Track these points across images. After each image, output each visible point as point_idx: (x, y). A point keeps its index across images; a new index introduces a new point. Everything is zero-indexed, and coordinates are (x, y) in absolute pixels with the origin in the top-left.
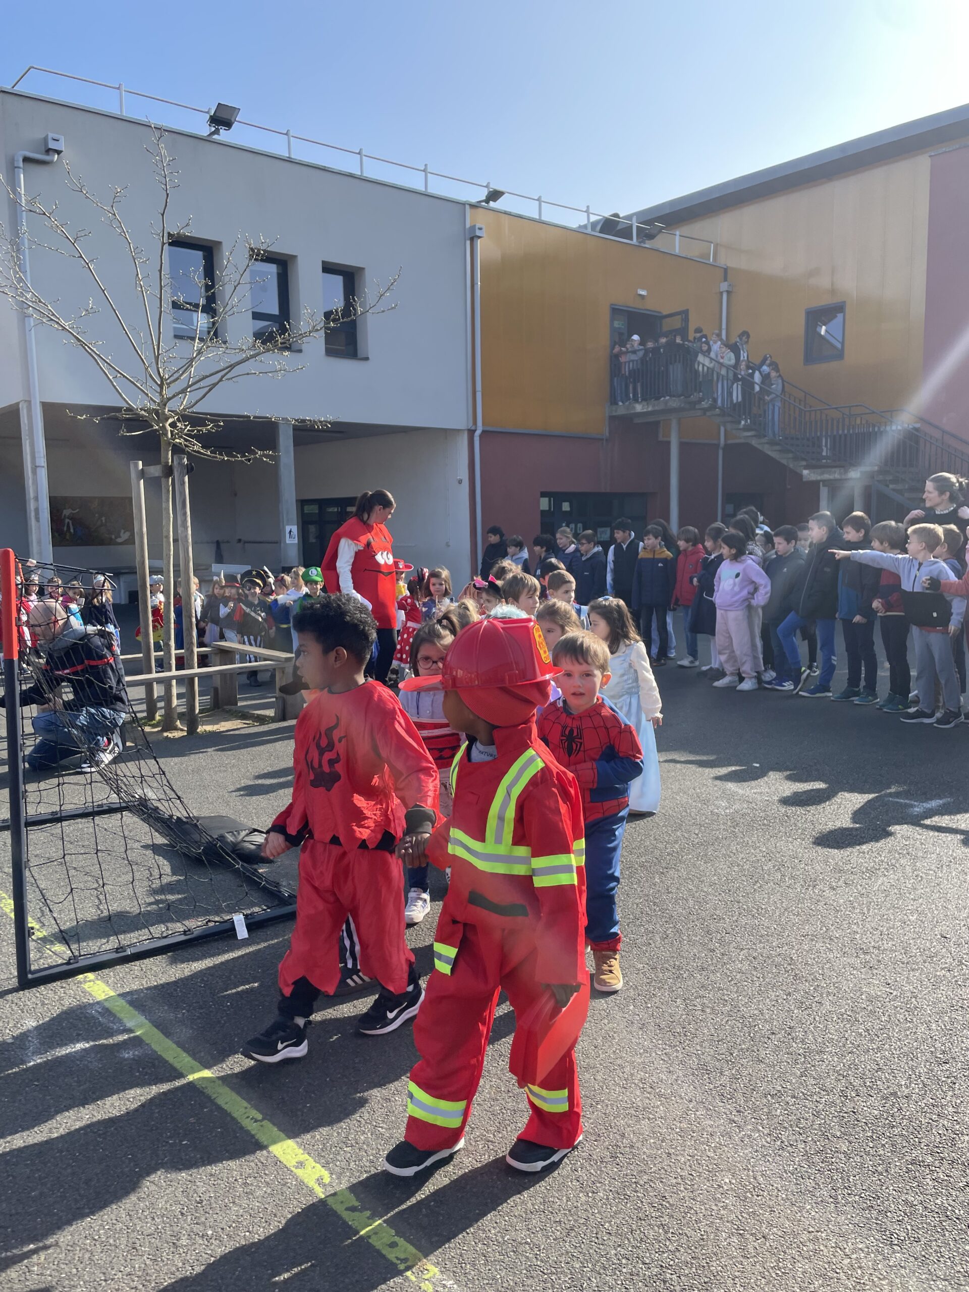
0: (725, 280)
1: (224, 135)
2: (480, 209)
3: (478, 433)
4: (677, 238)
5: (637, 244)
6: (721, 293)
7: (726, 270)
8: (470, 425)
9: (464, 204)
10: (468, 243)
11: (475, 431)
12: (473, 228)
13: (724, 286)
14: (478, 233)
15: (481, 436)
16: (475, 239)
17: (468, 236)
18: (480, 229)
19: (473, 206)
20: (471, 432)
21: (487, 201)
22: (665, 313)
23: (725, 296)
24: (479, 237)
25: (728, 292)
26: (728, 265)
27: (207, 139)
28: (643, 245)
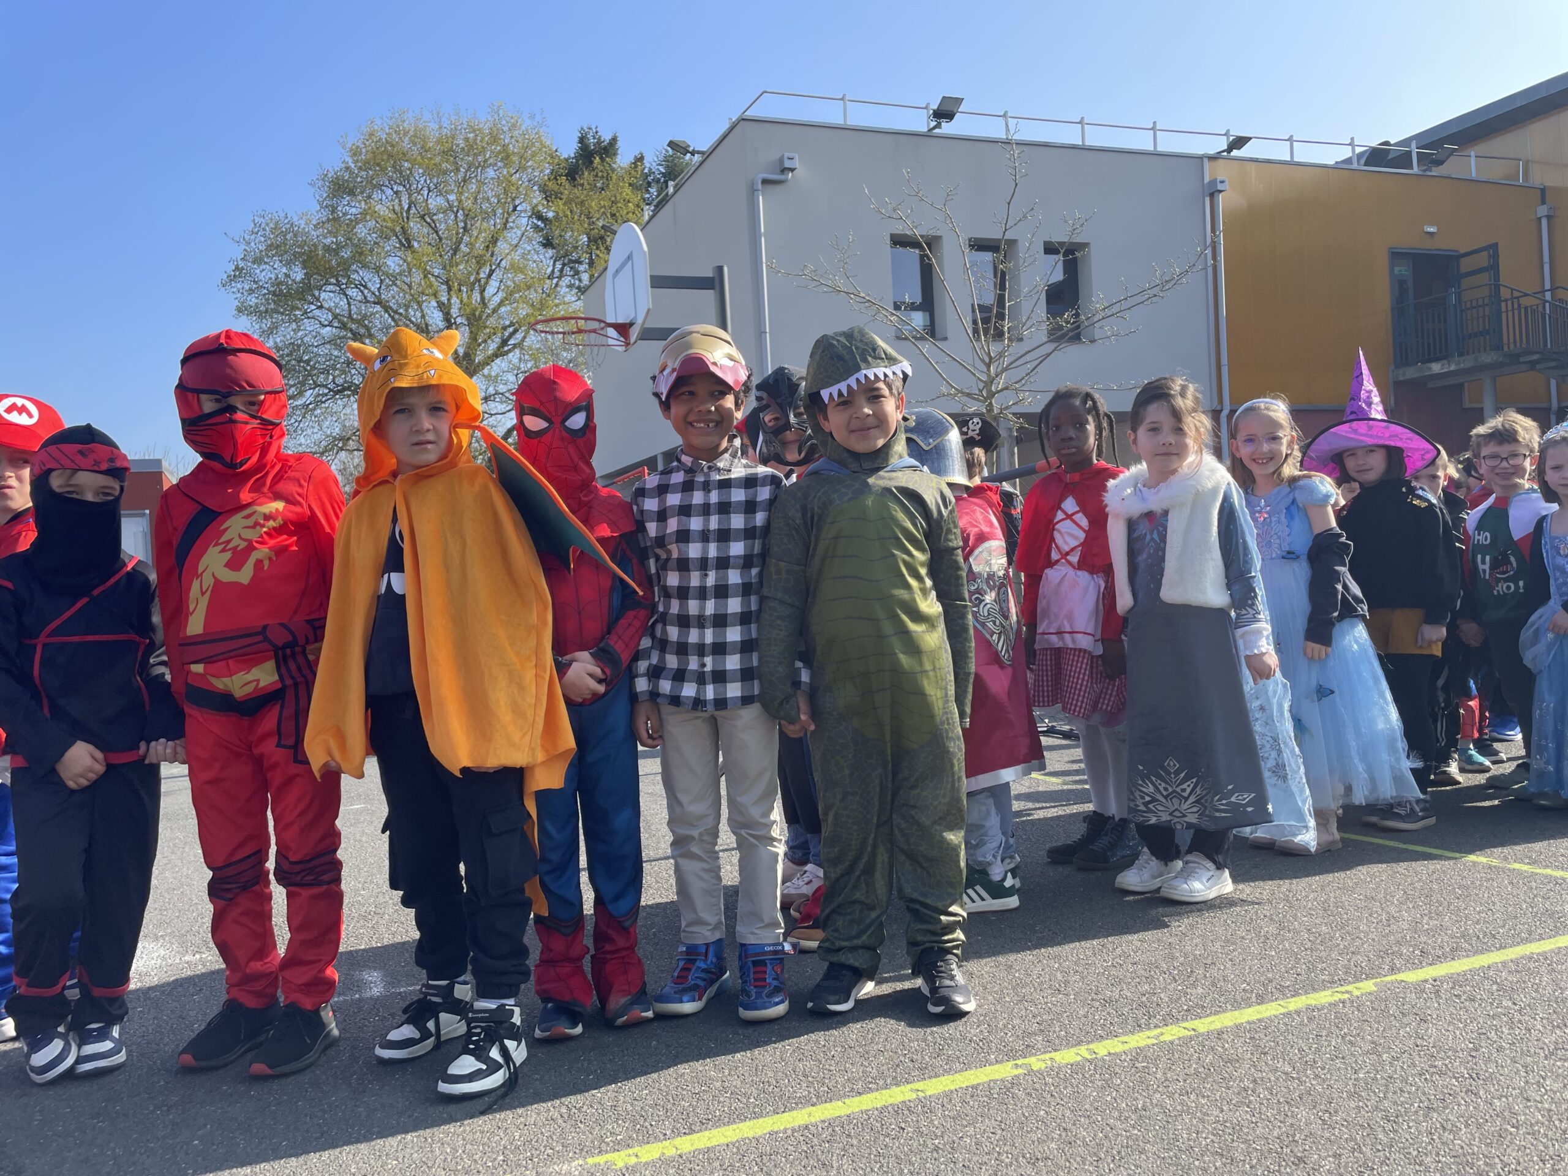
0: (1543, 202)
2: (1220, 160)
4: (1473, 160)
5: (1421, 173)
6: (1540, 219)
7: (1543, 191)
8: (1216, 405)
9: (1200, 158)
10: (1207, 200)
11: (1221, 411)
12: (1213, 182)
13: (1542, 210)
14: (1220, 187)
16: (1216, 194)
17: (1207, 192)
18: (1222, 182)
19: (1213, 158)
20: (1217, 413)
21: (1229, 150)
22: (1463, 251)
23: (1544, 222)
24: (1221, 191)
25: (1549, 217)
26: (1547, 184)
27: (928, 135)
28: (1428, 173)
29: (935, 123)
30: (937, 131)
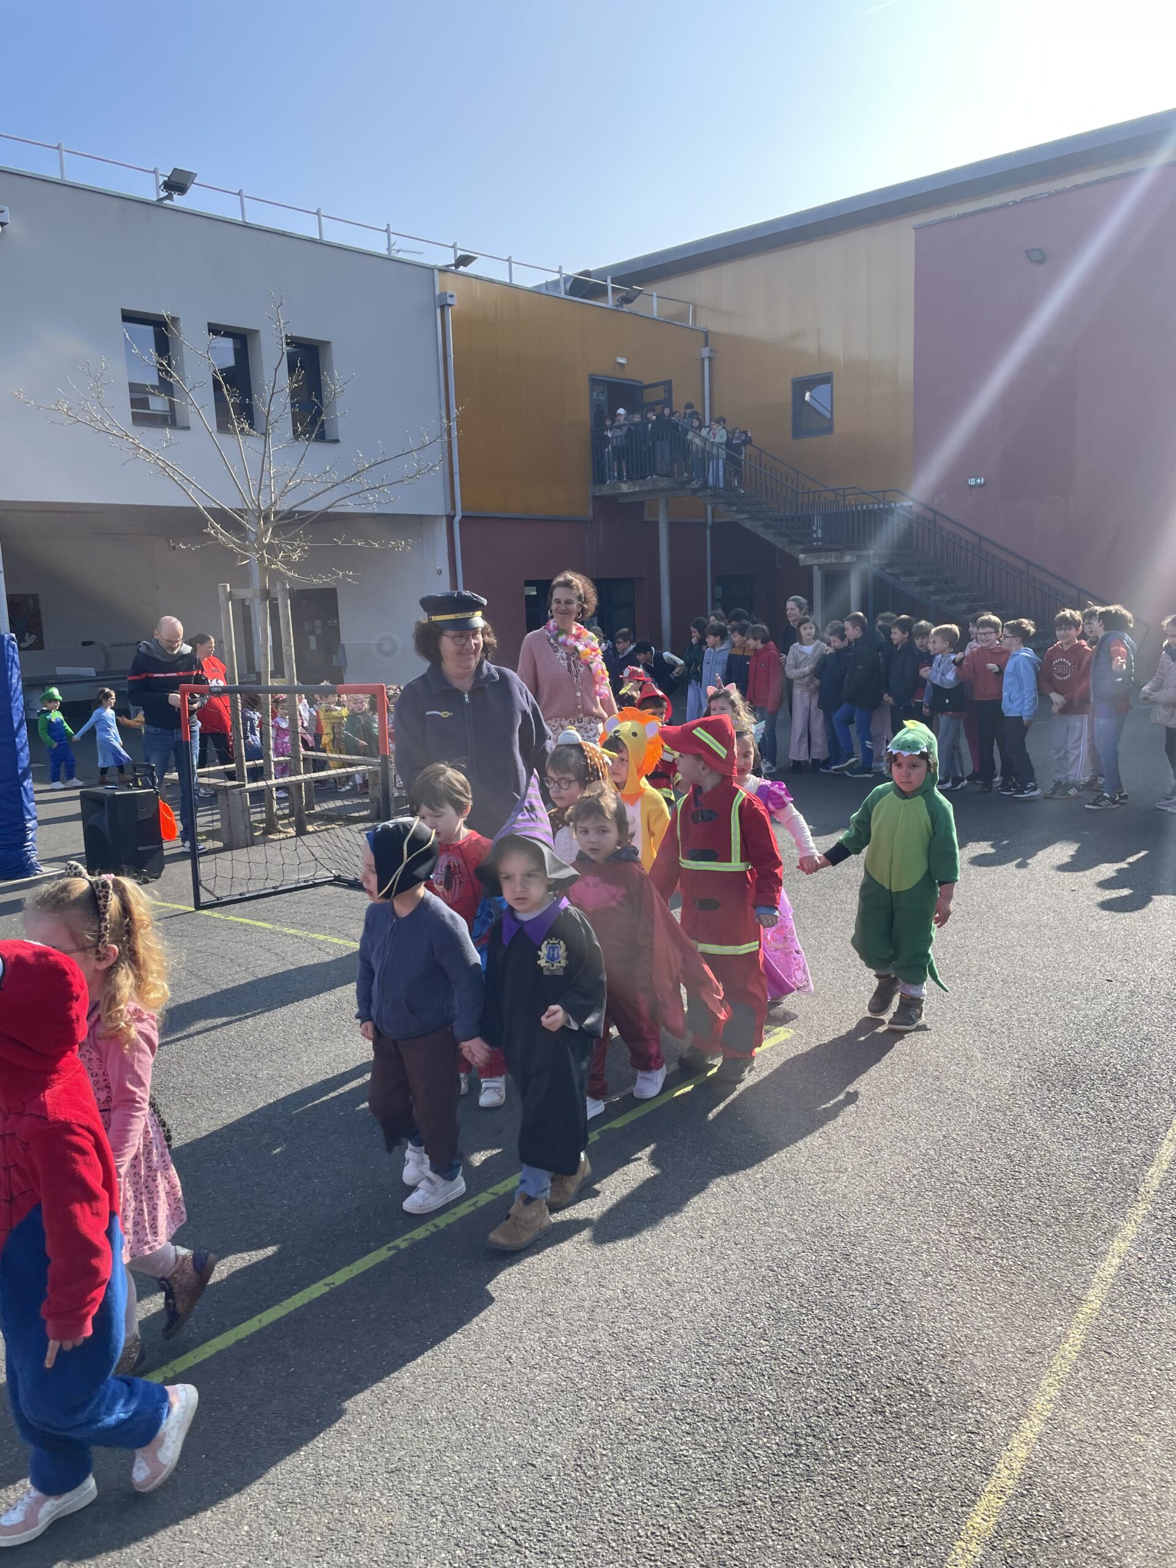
0: (706, 345)
1: (178, 201)
2: (449, 274)
3: (458, 518)
4: (655, 299)
5: (615, 308)
6: (703, 359)
7: (706, 334)
8: (449, 511)
9: (432, 269)
10: (439, 311)
11: (454, 517)
12: (443, 295)
13: (706, 352)
14: (450, 301)
15: (460, 522)
16: (446, 308)
17: (438, 304)
18: (451, 296)
19: (444, 270)
20: (450, 519)
21: (457, 265)
22: (646, 383)
23: (706, 362)
24: (450, 305)
25: (710, 359)
26: (709, 328)
27: (158, 204)
28: (620, 309)
29: (166, 194)
30: (167, 202)
